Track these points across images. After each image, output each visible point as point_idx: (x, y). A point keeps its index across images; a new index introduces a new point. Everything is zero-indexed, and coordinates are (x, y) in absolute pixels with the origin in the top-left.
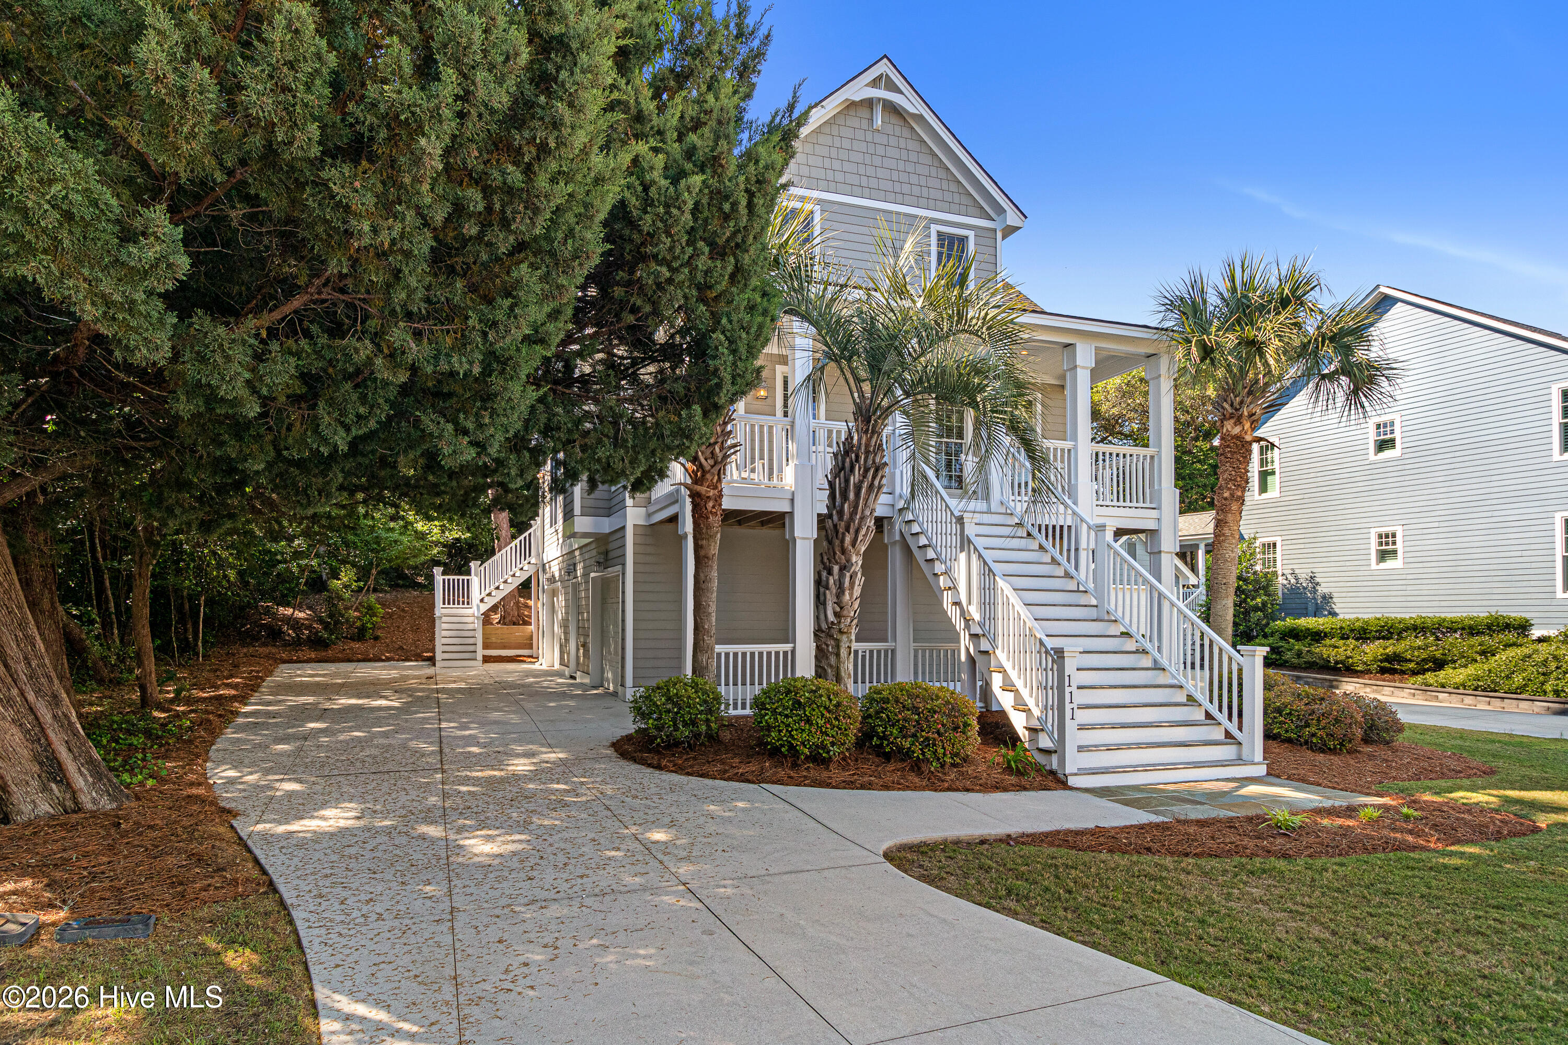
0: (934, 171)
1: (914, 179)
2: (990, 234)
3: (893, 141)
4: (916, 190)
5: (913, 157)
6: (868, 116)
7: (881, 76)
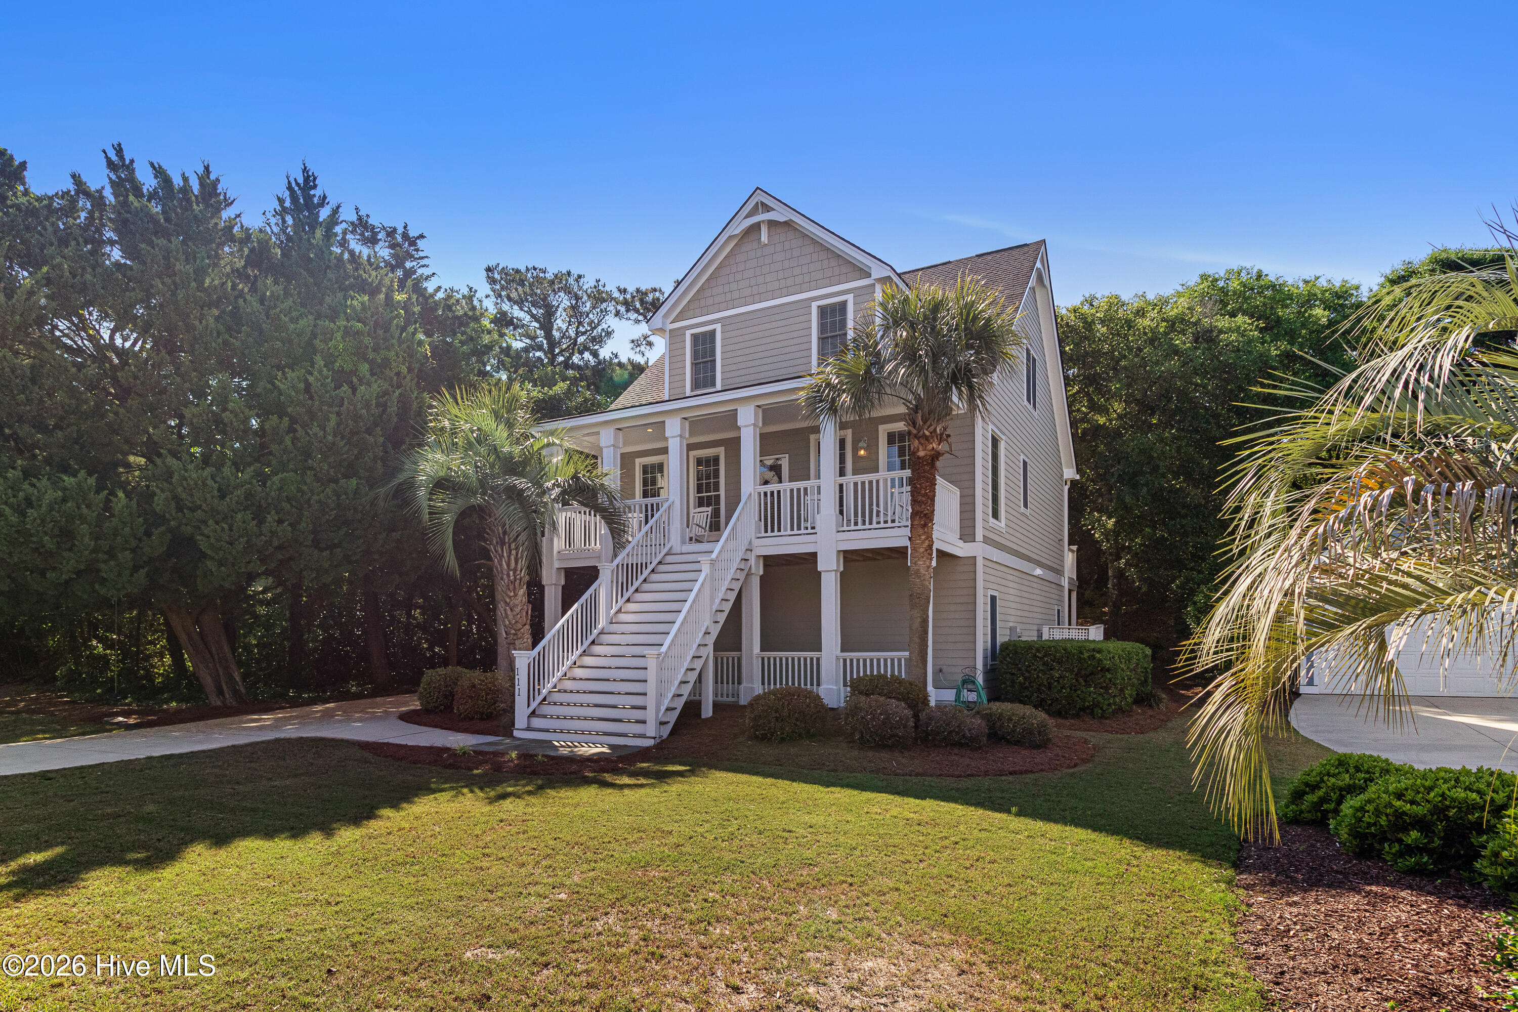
0: (815, 257)
1: (797, 271)
2: (870, 290)
3: (778, 247)
4: (799, 280)
5: (797, 252)
7: (757, 203)
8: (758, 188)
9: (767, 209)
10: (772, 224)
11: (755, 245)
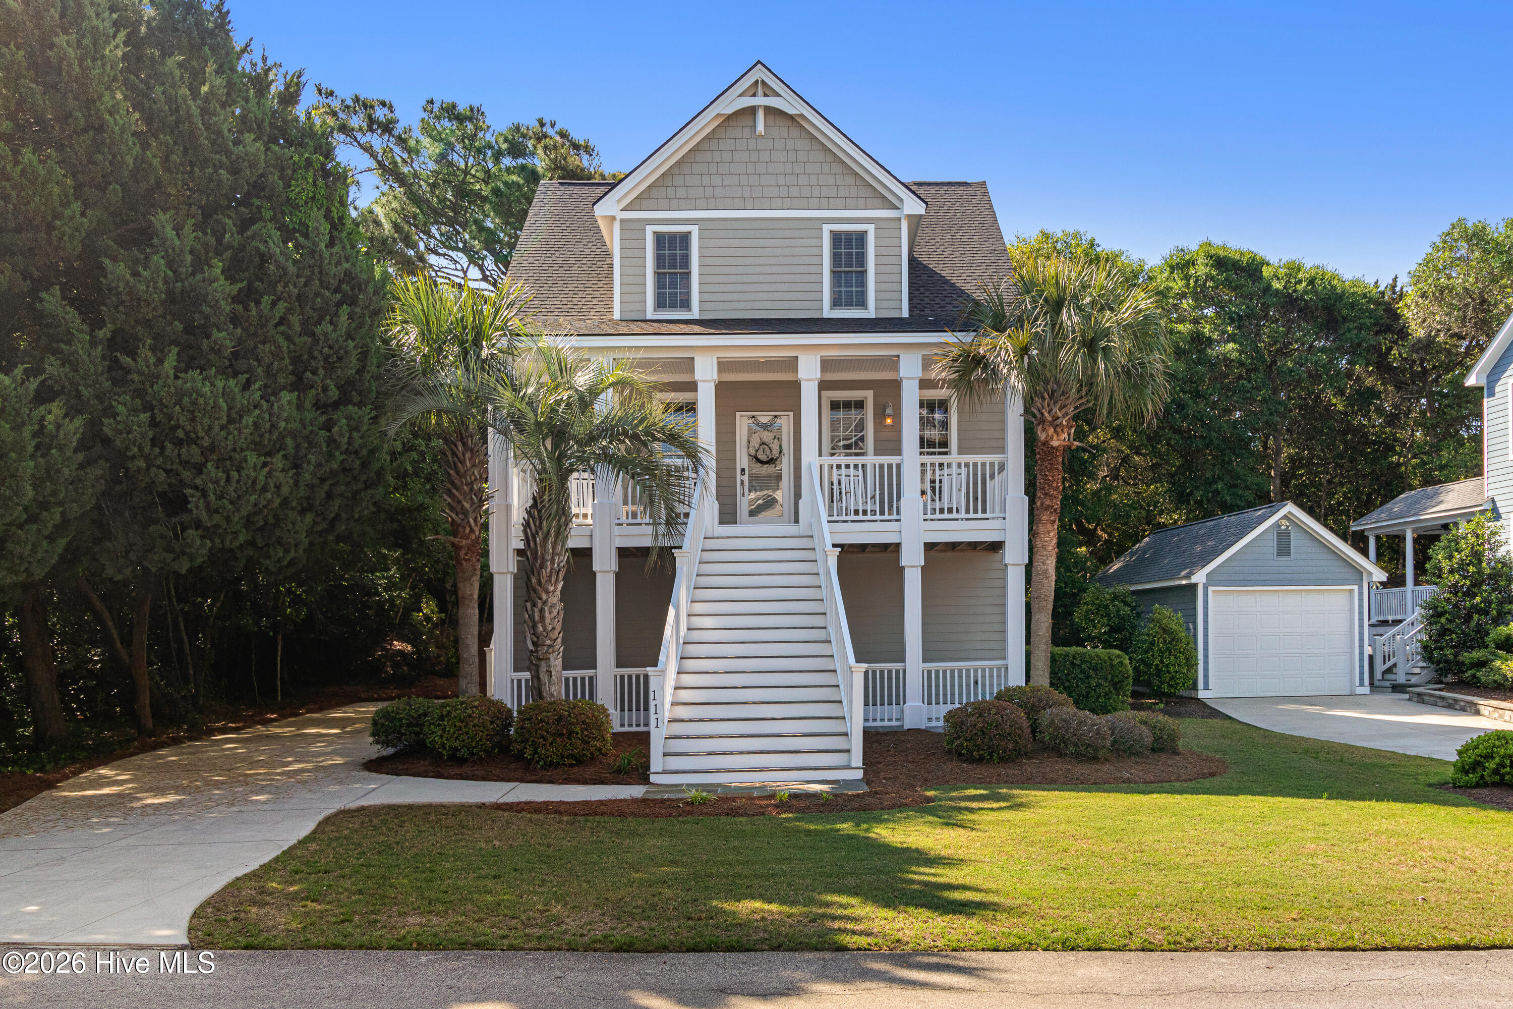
0: (826, 168)
1: (803, 180)
2: (895, 224)
3: (779, 144)
4: (806, 192)
5: (802, 156)
6: (751, 124)
7: (757, 81)
8: (759, 62)
9: (769, 91)
10: (770, 111)
11: (747, 132)
